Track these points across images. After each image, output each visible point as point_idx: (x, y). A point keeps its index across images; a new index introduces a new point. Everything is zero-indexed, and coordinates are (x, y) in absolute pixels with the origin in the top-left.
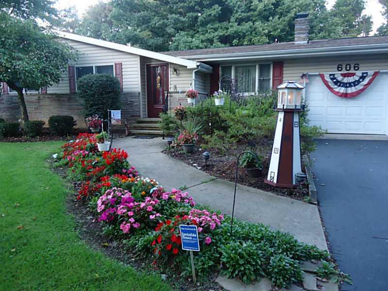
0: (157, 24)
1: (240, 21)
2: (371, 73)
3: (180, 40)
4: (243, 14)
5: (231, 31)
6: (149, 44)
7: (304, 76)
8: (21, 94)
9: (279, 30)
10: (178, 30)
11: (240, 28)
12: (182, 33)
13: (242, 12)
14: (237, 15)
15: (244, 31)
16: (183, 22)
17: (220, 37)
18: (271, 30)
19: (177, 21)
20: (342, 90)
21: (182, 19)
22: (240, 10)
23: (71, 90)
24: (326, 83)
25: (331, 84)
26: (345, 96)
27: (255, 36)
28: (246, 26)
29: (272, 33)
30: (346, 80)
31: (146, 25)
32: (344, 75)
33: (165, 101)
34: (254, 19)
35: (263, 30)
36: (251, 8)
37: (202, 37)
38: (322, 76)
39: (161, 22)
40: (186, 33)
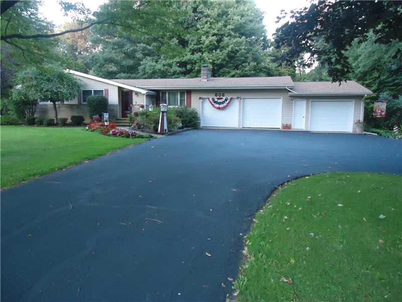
0: (129, 50)
1: (193, 52)
2: (229, 98)
3: (147, 64)
4: (195, 46)
5: (185, 59)
6: (122, 64)
7: (200, 98)
8: (55, 105)
9: (220, 60)
10: (145, 55)
11: (192, 57)
12: (149, 58)
13: (194, 45)
14: (190, 47)
15: (195, 59)
16: (149, 50)
17: (178, 62)
18: (215, 59)
19: (144, 49)
20: (217, 106)
21: (148, 47)
22: (193, 43)
23: (79, 102)
24: (210, 102)
25: (213, 103)
26: (219, 108)
27: (203, 64)
28: (197, 56)
29: (215, 62)
30: (219, 101)
31: (120, 49)
32: (218, 99)
33: (131, 108)
34: (203, 50)
35: (209, 59)
36: (201, 42)
37: (164, 62)
38: (209, 99)
39: (132, 49)
40: (151, 58)
